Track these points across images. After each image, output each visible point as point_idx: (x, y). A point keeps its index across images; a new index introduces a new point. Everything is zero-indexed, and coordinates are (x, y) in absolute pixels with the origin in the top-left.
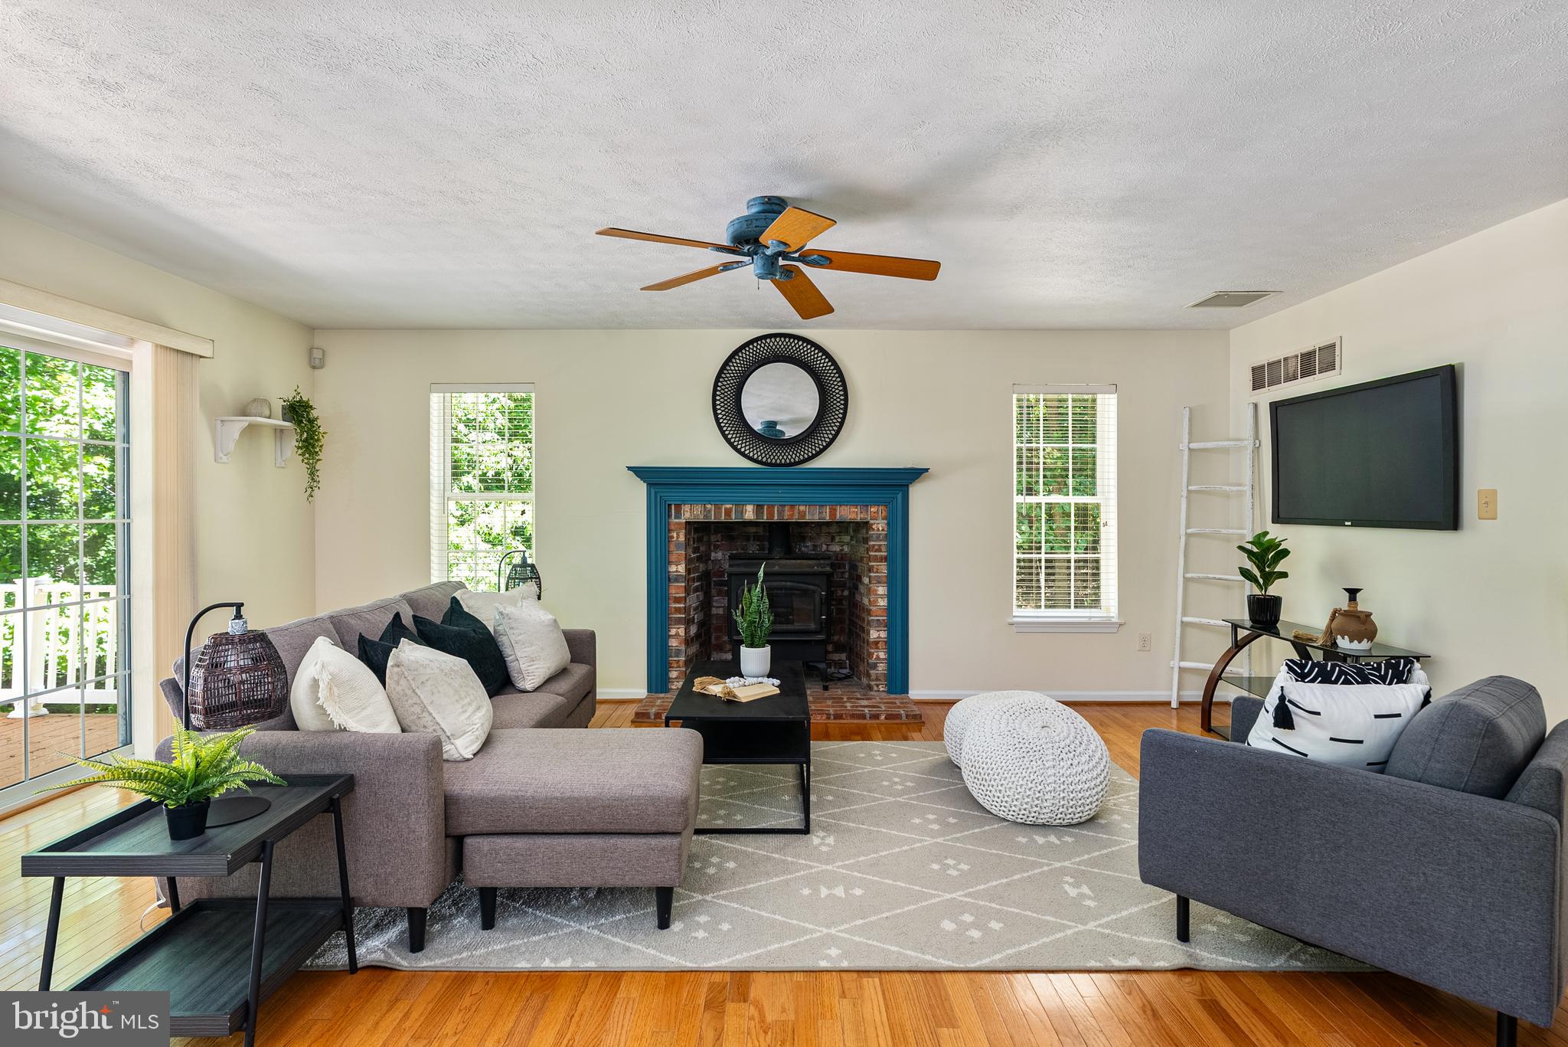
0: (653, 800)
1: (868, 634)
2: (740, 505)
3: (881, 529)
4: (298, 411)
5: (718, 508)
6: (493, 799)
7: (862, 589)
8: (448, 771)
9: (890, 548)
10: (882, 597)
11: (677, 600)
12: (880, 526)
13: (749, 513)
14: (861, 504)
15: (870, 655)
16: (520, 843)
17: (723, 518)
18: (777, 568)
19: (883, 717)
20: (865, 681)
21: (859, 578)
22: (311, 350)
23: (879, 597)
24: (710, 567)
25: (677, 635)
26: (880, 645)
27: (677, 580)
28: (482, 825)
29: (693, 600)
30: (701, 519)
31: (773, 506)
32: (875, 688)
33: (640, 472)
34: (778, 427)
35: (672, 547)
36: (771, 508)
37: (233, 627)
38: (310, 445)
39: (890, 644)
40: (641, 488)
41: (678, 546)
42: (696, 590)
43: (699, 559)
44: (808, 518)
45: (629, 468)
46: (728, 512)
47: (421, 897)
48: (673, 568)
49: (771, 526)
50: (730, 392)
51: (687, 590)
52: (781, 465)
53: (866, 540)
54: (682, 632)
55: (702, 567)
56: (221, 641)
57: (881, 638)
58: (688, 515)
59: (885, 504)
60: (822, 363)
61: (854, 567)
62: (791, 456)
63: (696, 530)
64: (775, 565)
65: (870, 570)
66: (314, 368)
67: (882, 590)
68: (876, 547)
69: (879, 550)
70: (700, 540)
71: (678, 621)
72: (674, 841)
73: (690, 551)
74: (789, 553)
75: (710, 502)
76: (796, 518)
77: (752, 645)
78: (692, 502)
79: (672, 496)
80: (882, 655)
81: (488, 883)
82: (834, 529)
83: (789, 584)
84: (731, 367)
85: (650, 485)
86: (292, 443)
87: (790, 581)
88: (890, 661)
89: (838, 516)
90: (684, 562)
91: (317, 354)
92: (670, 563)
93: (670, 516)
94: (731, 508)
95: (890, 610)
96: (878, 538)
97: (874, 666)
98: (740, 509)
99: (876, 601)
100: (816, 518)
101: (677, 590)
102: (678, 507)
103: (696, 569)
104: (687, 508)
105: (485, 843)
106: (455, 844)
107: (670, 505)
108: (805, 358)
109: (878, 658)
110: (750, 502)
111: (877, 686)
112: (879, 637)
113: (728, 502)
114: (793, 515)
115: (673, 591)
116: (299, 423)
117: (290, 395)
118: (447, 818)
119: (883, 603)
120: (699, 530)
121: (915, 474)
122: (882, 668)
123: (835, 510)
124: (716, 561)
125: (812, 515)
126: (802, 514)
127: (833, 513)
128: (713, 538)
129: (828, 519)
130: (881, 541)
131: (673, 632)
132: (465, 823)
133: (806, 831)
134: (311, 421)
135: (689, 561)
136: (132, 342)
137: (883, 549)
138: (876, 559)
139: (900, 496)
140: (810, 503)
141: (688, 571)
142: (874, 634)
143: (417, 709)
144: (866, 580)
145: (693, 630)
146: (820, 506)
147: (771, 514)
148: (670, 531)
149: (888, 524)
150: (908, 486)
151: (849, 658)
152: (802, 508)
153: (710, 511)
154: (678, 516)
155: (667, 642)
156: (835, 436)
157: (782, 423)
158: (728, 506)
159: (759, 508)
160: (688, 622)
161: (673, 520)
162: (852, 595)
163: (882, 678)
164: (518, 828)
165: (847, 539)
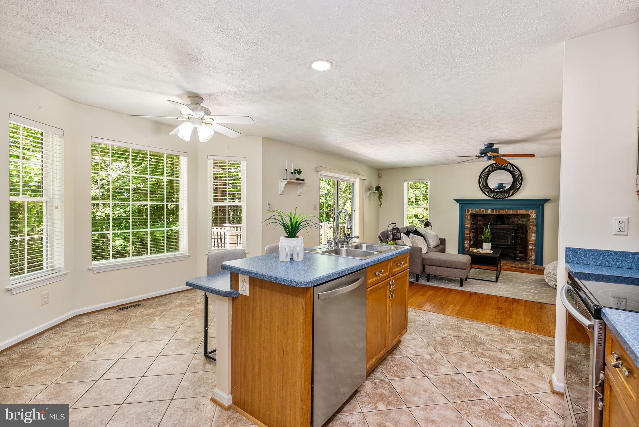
0: (460, 262)
1: (529, 247)
2: (487, 209)
4: (378, 188)
5: (480, 210)
6: (430, 259)
7: (528, 234)
8: (422, 255)
9: (537, 222)
10: (534, 236)
11: (467, 234)
12: (533, 216)
13: (489, 211)
14: (526, 209)
15: (530, 253)
16: (435, 267)
17: (481, 213)
18: (498, 227)
19: (530, 269)
20: (528, 261)
21: (527, 231)
22: (379, 174)
23: (533, 236)
24: (478, 226)
25: (467, 243)
26: (533, 251)
27: (467, 229)
28: (428, 263)
29: (472, 235)
30: (475, 213)
31: (497, 210)
33: (457, 201)
34: (504, 185)
35: (466, 220)
36: (496, 210)
37: (394, 227)
38: (380, 196)
39: (536, 251)
40: (457, 205)
41: (468, 220)
42: (473, 232)
43: (474, 224)
44: (508, 213)
45: (454, 200)
46: (483, 211)
47: (419, 273)
48: (466, 226)
49: (497, 215)
50: (484, 179)
51: (470, 232)
52: (499, 198)
53: (529, 220)
54: (468, 242)
55: (475, 226)
56: (393, 228)
58: (471, 212)
59: (536, 209)
60: (514, 169)
61: (526, 228)
62: (503, 196)
63: (473, 216)
64: (498, 226)
65: (530, 228)
66: (379, 178)
67: (534, 235)
69: (533, 223)
70: (475, 219)
71: (468, 240)
72: (464, 271)
73: (471, 221)
74: (503, 223)
75: (477, 209)
76: (504, 213)
77: (486, 242)
78: (472, 208)
79: (466, 207)
80: (533, 254)
81: (429, 273)
82: (520, 217)
83: (500, 231)
84: (484, 172)
85: (460, 204)
86: (377, 195)
88: (536, 256)
89: (519, 213)
90: (469, 224)
91: (380, 175)
92: (465, 224)
93: (465, 212)
95: (537, 240)
96: (533, 219)
97: (531, 257)
98: (486, 210)
99: (531, 238)
100: (511, 213)
101: (467, 231)
102: (468, 210)
103: (473, 226)
104: (471, 210)
105: (429, 267)
106: (424, 266)
107: (465, 209)
108: (508, 168)
109: (532, 254)
110: (489, 209)
111: (532, 262)
112: (532, 248)
113: (483, 208)
115: (466, 231)
116: (379, 191)
117: (377, 185)
118: (422, 261)
119: (534, 238)
120: (474, 216)
121: (547, 201)
122: (533, 257)
124: (480, 225)
125: (510, 212)
127: (517, 211)
128: (479, 218)
129: (515, 213)
131: (466, 242)
132: (425, 263)
133: (496, 282)
134: (381, 190)
135: (471, 224)
136: (356, 178)
137: (534, 222)
138: (532, 225)
139: (541, 207)
140: (509, 209)
141: (471, 227)
142: (530, 247)
143: (416, 244)
144: (529, 232)
145: (472, 243)
146: (513, 210)
147: (496, 212)
148: (465, 216)
149: (536, 215)
150: (544, 204)
151: (524, 255)
152: (506, 210)
153: (477, 211)
154: (468, 212)
155: (464, 245)
156: (518, 190)
157: (505, 184)
158: (483, 210)
159: (492, 210)
160: (470, 240)
161: (466, 213)
162: (526, 236)
163: (533, 260)
164: (434, 265)
165: (524, 220)
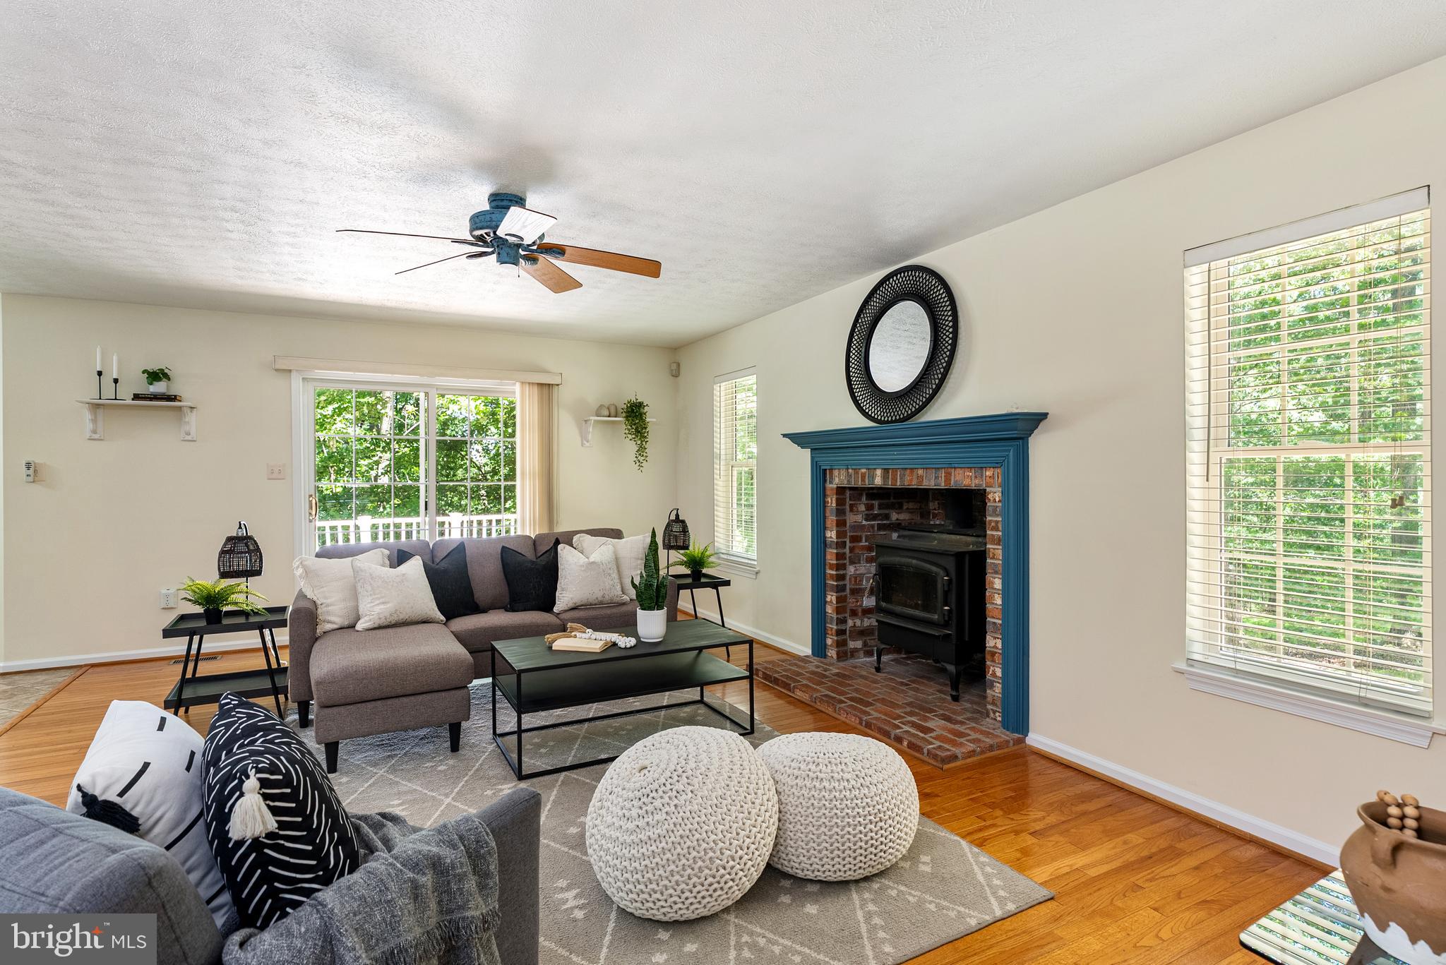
1: (986, 640)
2: (871, 470)
3: (997, 499)
5: (857, 474)
9: (1007, 525)
10: (999, 591)
11: (831, 566)
12: (995, 495)
13: (879, 479)
14: (975, 465)
15: (987, 667)
17: (862, 484)
20: (983, 700)
23: (996, 593)
25: (831, 601)
26: (997, 658)
27: (831, 546)
31: (896, 470)
32: (992, 715)
33: (799, 439)
35: (828, 511)
36: (893, 472)
39: (1004, 658)
40: (803, 458)
41: (832, 511)
44: (925, 485)
45: (786, 435)
46: (863, 476)
48: (828, 534)
50: (860, 346)
51: (837, 556)
54: (834, 599)
57: (997, 648)
58: (837, 480)
59: (1002, 464)
60: (935, 292)
62: (901, 411)
65: (988, 555)
67: (997, 583)
68: (993, 524)
69: (996, 528)
71: (832, 588)
75: (847, 466)
76: (917, 484)
78: (835, 465)
80: (999, 672)
83: (914, 562)
84: (862, 319)
85: (813, 452)
87: (917, 559)
88: (1007, 682)
90: (835, 528)
91: (676, 367)
92: (826, 529)
93: (826, 481)
94: (865, 473)
95: (1004, 611)
96: (995, 512)
97: (991, 685)
99: (993, 598)
100: (934, 484)
101: (831, 556)
102: (831, 473)
107: (826, 471)
108: (921, 291)
109: (995, 674)
110: (876, 466)
111: (994, 712)
112: (995, 647)
113: (862, 466)
114: (911, 480)
115: (828, 557)
119: (999, 600)
121: (1036, 419)
122: (998, 688)
123: (950, 474)
125: (931, 480)
126: (920, 478)
127: (948, 479)
130: (998, 515)
131: (829, 598)
135: (838, 526)
137: (1001, 526)
138: (993, 541)
139: (1018, 453)
141: (838, 537)
142: (991, 642)
146: (934, 469)
147: (895, 479)
148: (826, 496)
149: (1005, 492)
150: (1027, 437)
152: (920, 471)
153: (853, 478)
154: (831, 483)
155: (824, 608)
156: (942, 381)
158: (862, 470)
159: (885, 472)
161: (828, 486)
163: (998, 703)
